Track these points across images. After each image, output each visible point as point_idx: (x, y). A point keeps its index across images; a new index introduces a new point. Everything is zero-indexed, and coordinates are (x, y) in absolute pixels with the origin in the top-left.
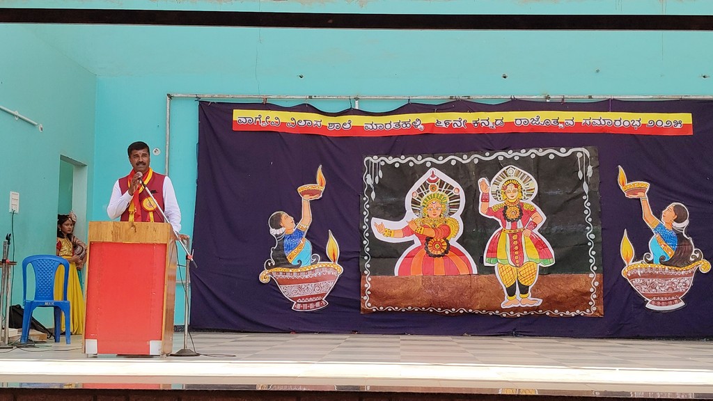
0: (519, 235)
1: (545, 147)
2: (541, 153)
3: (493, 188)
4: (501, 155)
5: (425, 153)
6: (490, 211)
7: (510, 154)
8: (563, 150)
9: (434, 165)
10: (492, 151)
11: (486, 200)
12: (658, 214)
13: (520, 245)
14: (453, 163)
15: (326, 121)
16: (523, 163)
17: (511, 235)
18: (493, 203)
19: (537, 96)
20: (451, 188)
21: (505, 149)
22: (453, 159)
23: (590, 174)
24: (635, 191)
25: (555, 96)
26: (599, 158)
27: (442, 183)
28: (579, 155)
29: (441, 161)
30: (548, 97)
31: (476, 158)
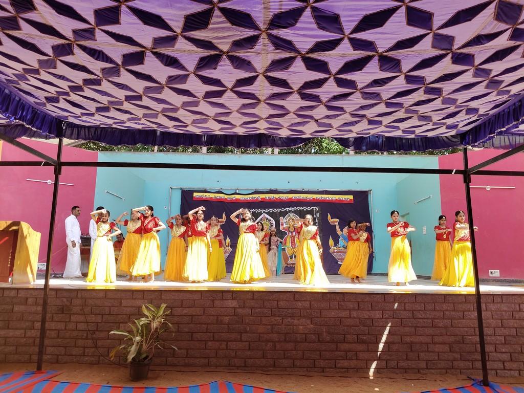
0: (294, 237)
1: (303, 206)
2: (301, 209)
3: (285, 221)
4: (287, 209)
5: (261, 208)
6: (284, 229)
7: (291, 209)
8: (309, 207)
9: (264, 212)
10: (285, 208)
11: (282, 225)
12: (342, 230)
13: (294, 241)
14: (271, 211)
15: (227, 197)
16: (295, 212)
17: (291, 237)
18: (285, 226)
19: (299, 189)
20: (270, 220)
21: (289, 207)
22: (271, 210)
23: (318, 216)
24: (334, 222)
25: (306, 189)
26: (321, 210)
27: (267, 218)
28: (314, 209)
29: (267, 211)
30: (303, 189)
31: (279, 210)
